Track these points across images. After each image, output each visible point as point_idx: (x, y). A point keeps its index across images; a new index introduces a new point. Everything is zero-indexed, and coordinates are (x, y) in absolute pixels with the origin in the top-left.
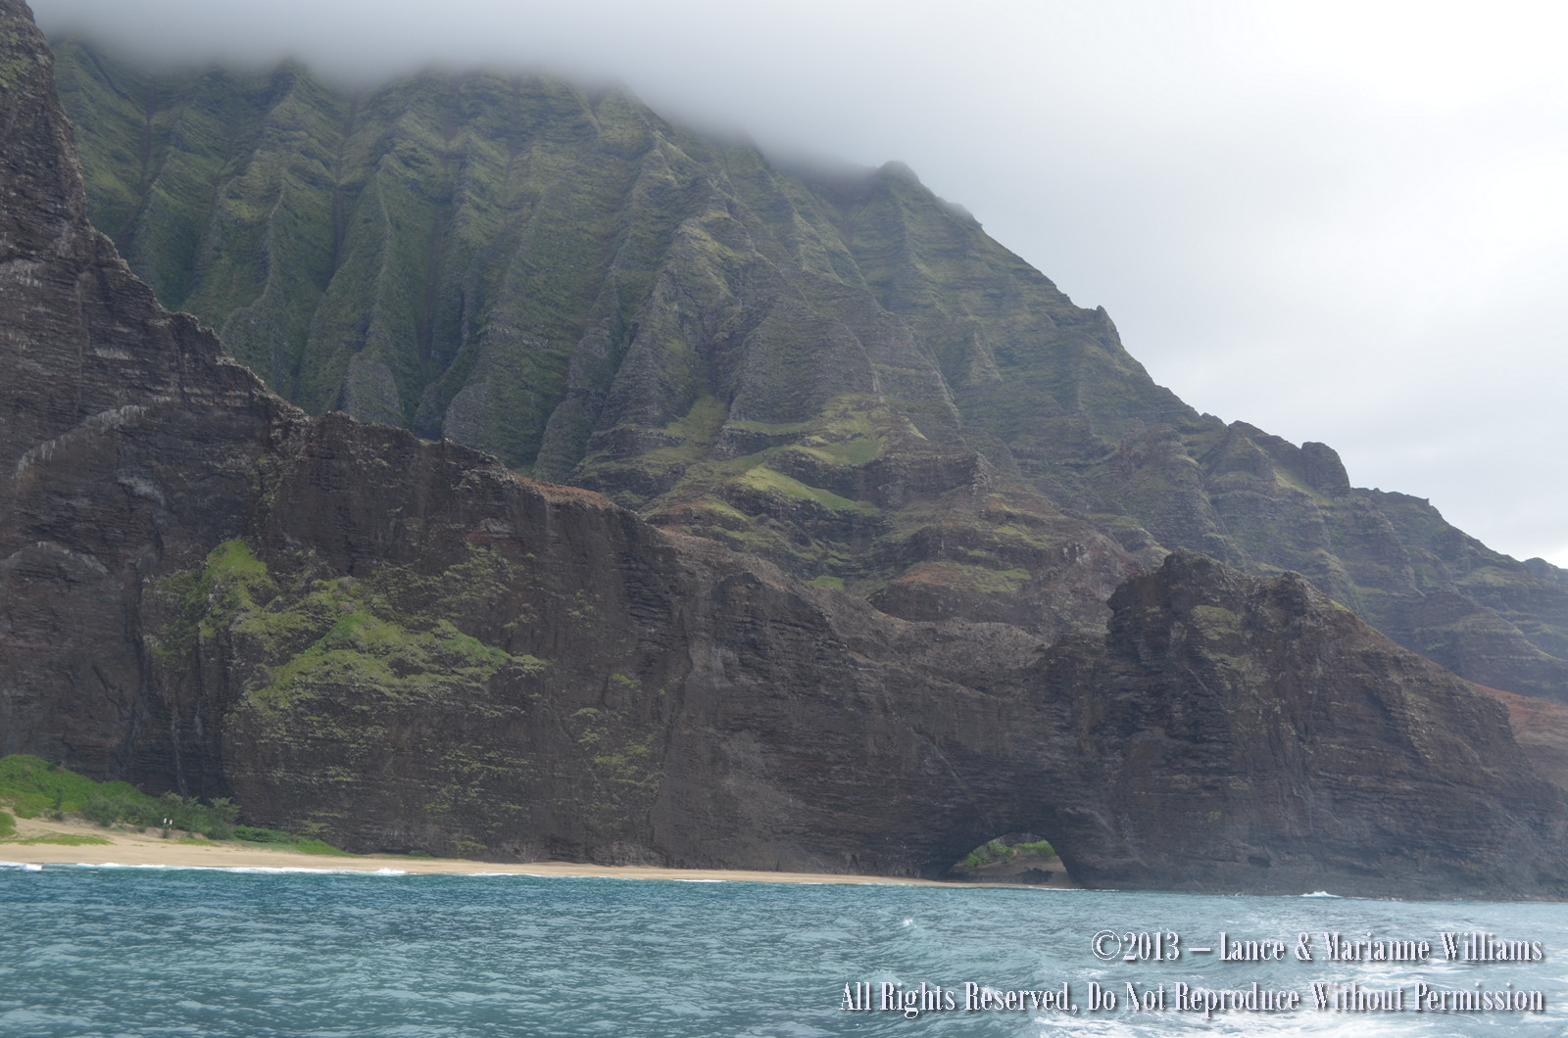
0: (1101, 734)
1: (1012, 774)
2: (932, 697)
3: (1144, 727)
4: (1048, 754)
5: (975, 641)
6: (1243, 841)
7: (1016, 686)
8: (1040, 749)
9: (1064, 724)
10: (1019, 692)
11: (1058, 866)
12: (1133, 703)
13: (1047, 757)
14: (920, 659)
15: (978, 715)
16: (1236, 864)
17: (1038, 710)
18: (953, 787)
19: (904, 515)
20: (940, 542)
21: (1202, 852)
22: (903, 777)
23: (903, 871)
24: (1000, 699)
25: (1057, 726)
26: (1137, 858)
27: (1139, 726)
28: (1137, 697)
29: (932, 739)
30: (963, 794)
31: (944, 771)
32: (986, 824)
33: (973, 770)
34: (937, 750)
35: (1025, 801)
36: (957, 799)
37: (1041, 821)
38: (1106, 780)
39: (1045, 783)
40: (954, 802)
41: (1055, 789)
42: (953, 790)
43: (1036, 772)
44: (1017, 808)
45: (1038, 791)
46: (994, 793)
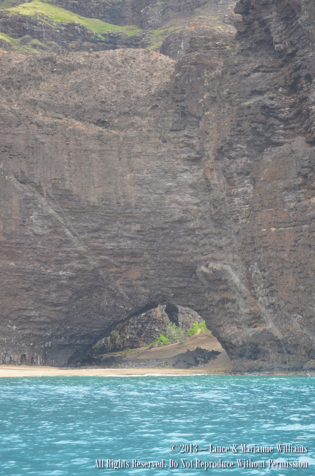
0: (230, 158)
1: (138, 227)
2: (38, 136)
4: (178, 197)
7: (142, 115)
8: (168, 191)
9: (193, 155)
10: (144, 122)
11: (218, 347)
12: (265, 107)
13: (176, 202)
15: (94, 155)
17: (164, 141)
18: (68, 249)
23: (16, 357)
24: (122, 134)
25: (185, 160)
27: (275, 139)
28: (272, 98)
29: (39, 188)
30: (81, 257)
31: (56, 229)
32: (118, 295)
33: (90, 225)
34: (45, 203)
35: (160, 263)
36: (75, 264)
37: (184, 288)
38: (236, 220)
39: (179, 237)
40: (71, 268)
41: (190, 243)
42: (69, 252)
43: (166, 223)
44: (152, 272)
45: (173, 249)
46: (118, 254)
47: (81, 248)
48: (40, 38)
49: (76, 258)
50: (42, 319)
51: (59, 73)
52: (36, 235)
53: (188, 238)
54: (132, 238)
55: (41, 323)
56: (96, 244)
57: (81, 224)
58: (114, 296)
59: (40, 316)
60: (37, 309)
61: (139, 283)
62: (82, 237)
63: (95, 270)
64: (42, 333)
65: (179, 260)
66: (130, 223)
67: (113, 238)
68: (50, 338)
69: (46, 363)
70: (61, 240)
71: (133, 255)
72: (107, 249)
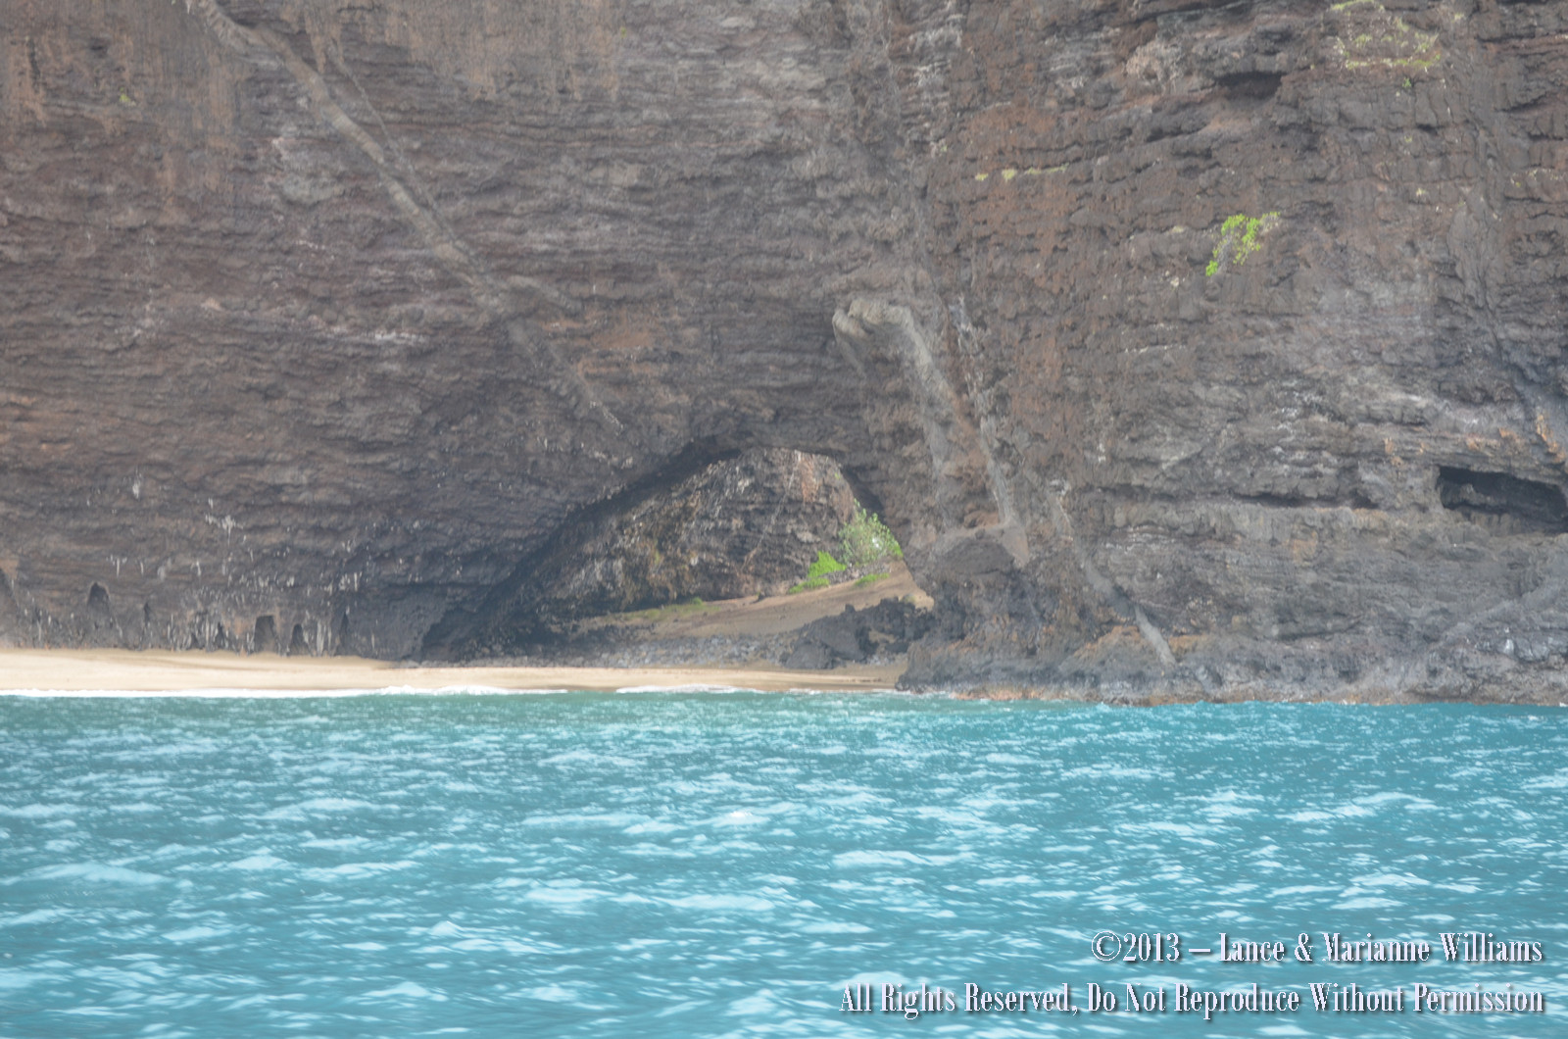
6: (1404, 375)
8: (729, 48)
13: (756, 85)
16: (1360, 517)
18: (404, 255)
21: (1171, 458)
29: (298, 41)
30: (447, 282)
31: (358, 183)
32: (581, 413)
33: (473, 169)
34: (321, 94)
35: (713, 300)
36: (428, 306)
37: (803, 389)
39: (773, 208)
40: (415, 319)
41: (806, 231)
42: (405, 265)
43: (726, 160)
44: (690, 333)
45: (754, 252)
46: (570, 270)
47: (447, 250)
49: (431, 285)
50: (321, 495)
52: (290, 203)
53: (802, 213)
54: (614, 215)
55: (319, 509)
56: (495, 236)
57: (444, 164)
58: (569, 417)
59: (313, 486)
60: (305, 460)
61: (652, 370)
62: (449, 210)
63: (495, 325)
64: (324, 543)
65: (777, 290)
66: (606, 162)
67: (554, 213)
68: (356, 560)
69: (344, 646)
70: (377, 222)
71: (621, 272)
72: (531, 254)
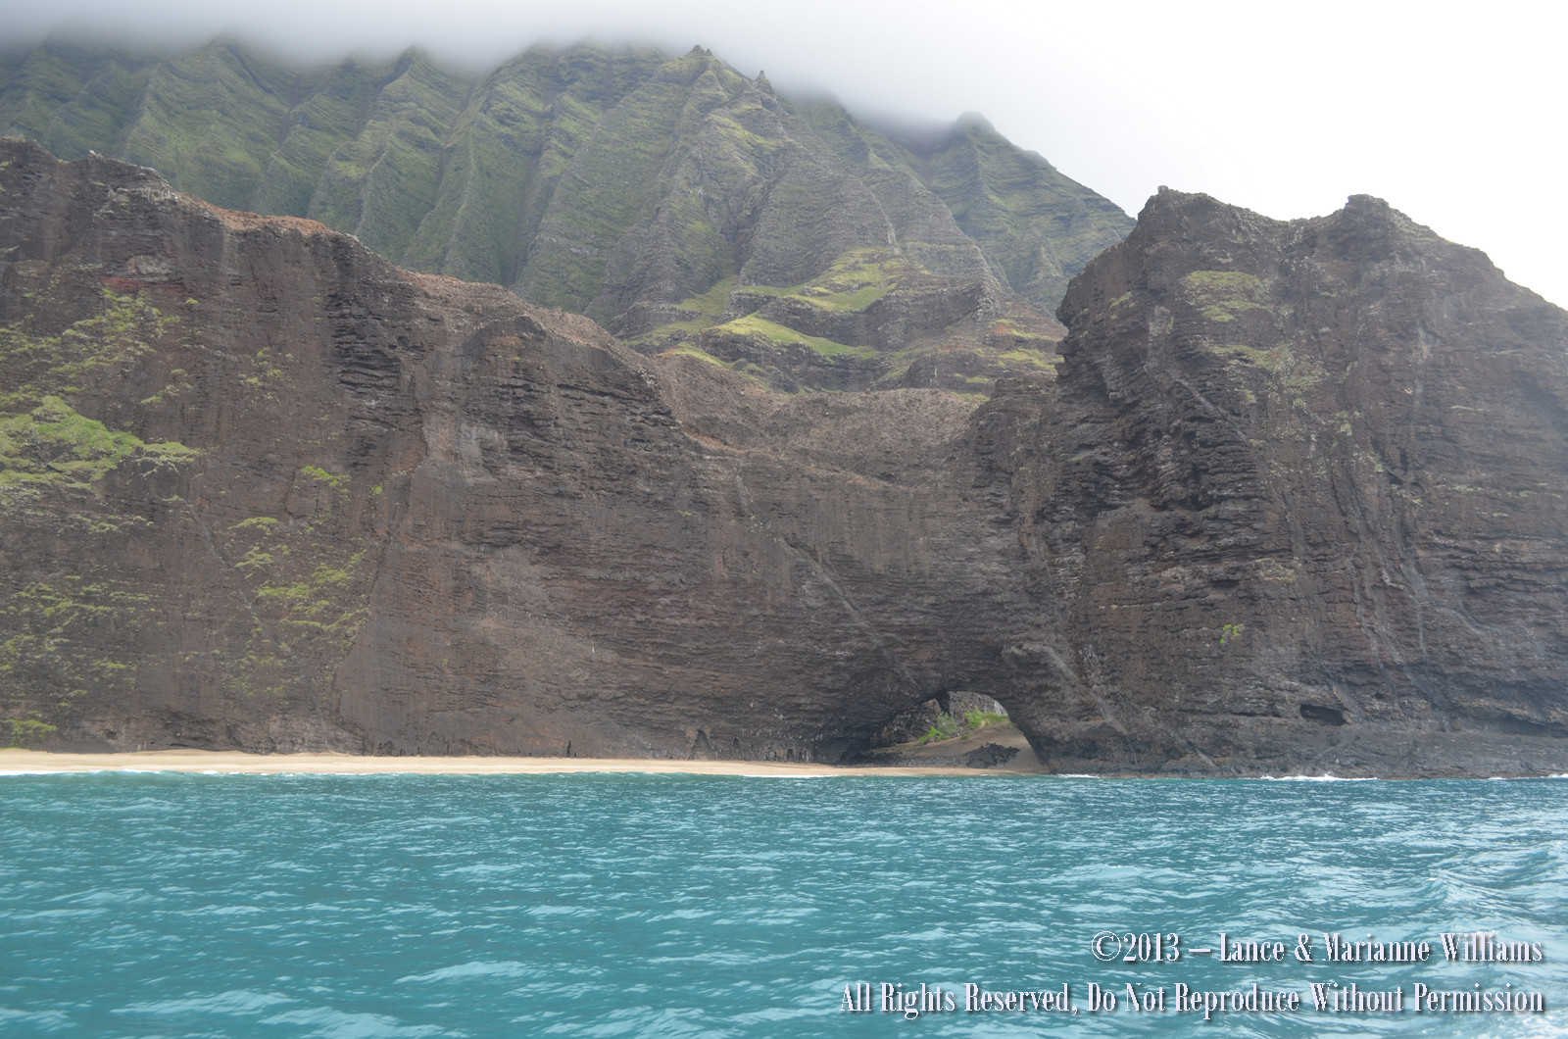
0: (1053, 521)
1: (932, 600)
2: (812, 492)
3: (1118, 501)
4: (981, 565)
5: (882, 412)
6: (1289, 676)
7: (936, 469)
8: (970, 558)
9: (1002, 516)
10: (939, 477)
11: (1021, 742)
12: (1097, 464)
13: (980, 571)
14: (799, 441)
15: (879, 515)
16: (1277, 720)
17: (965, 500)
18: (847, 625)
19: (904, 354)
20: (933, 369)
21: (1211, 701)
22: (770, 612)
23: (782, 752)
24: (912, 490)
25: (991, 521)
26: (1110, 719)
27: (1109, 501)
28: (1105, 454)
29: (813, 553)
30: (862, 634)
31: (832, 601)
32: (904, 679)
33: (875, 597)
34: (820, 571)
35: (956, 641)
36: (855, 643)
37: (985, 672)
38: (1061, 594)
39: (982, 611)
40: (850, 647)
41: (995, 619)
42: (848, 628)
43: (967, 595)
44: (946, 653)
45: (973, 626)
46: (907, 631)
47: (863, 624)
48: (757, 362)
49: (856, 636)
50: (814, 707)
51: (832, 417)
52: (809, 607)
53: (993, 614)
54: (924, 613)
55: (813, 712)
56: (880, 619)
57: (863, 595)
58: (899, 681)
59: (811, 704)
60: (809, 695)
61: (930, 665)
62: (865, 610)
63: (879, 649)
64: (813, 724)
65: (980, 639)
66: (922, 595)
67: (901, 612)
68: (821, 730)
69: (817, 759)
70: (839, 614)
71: (926, 632)
72: (893, 626)
